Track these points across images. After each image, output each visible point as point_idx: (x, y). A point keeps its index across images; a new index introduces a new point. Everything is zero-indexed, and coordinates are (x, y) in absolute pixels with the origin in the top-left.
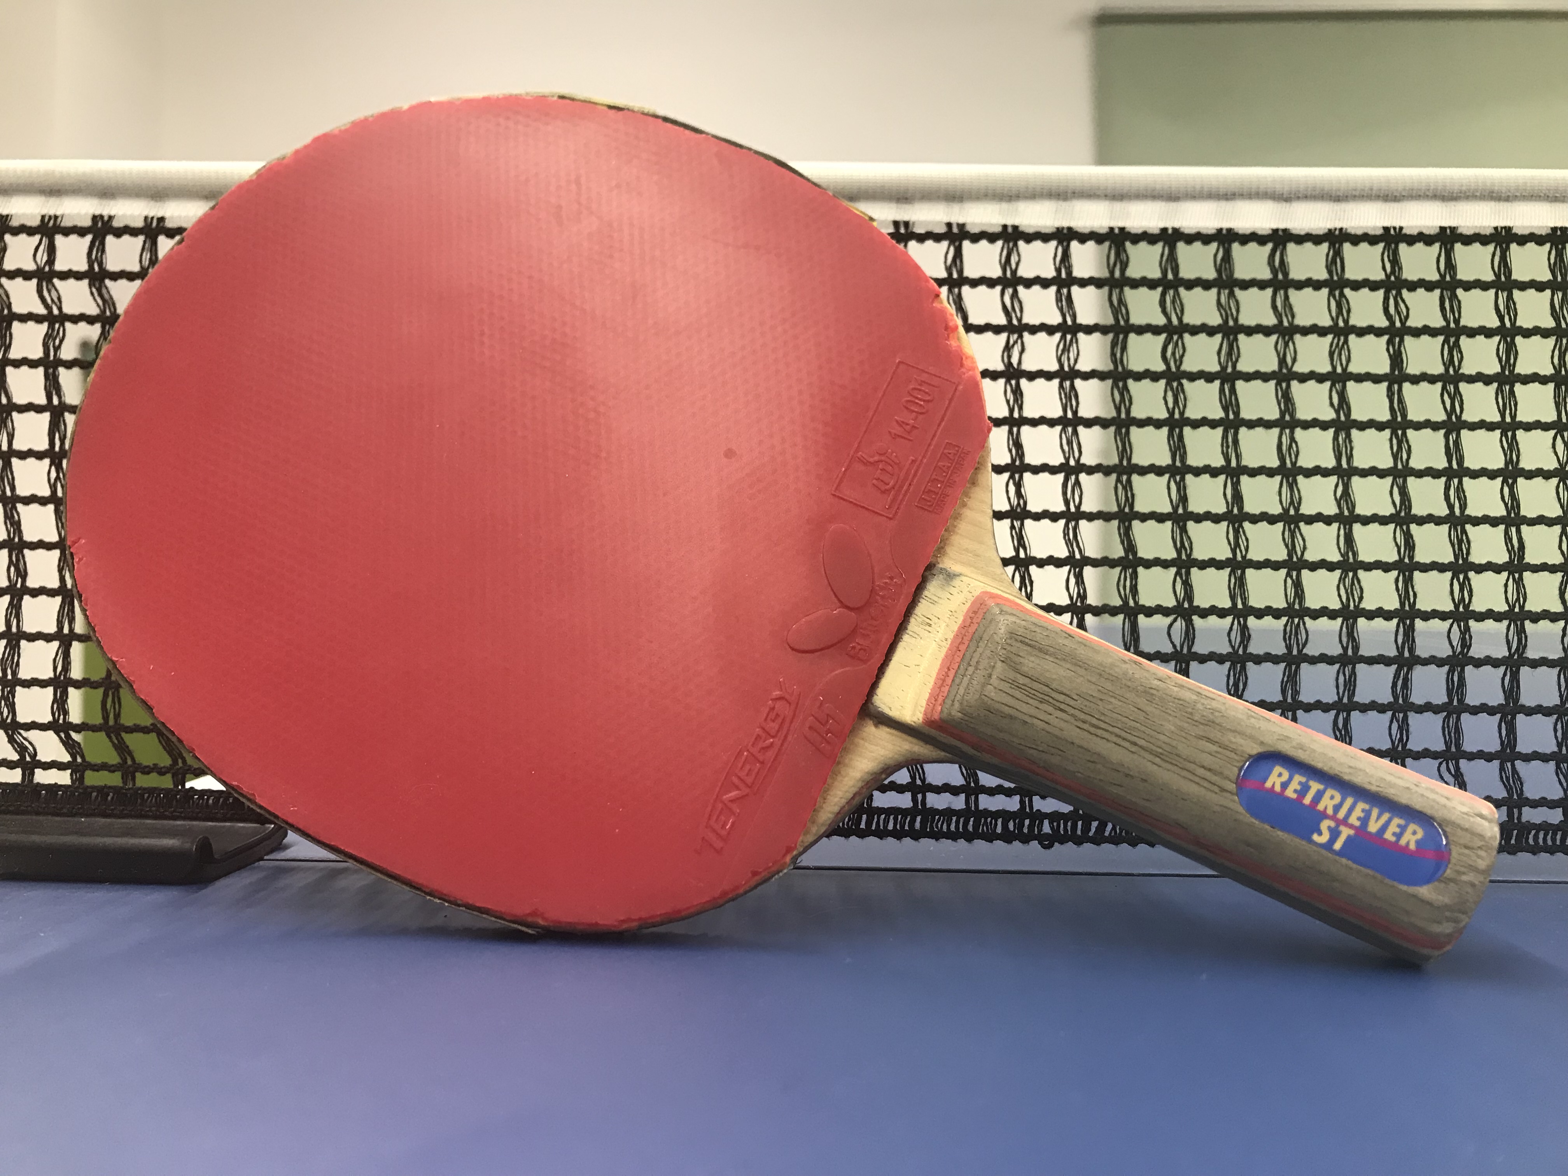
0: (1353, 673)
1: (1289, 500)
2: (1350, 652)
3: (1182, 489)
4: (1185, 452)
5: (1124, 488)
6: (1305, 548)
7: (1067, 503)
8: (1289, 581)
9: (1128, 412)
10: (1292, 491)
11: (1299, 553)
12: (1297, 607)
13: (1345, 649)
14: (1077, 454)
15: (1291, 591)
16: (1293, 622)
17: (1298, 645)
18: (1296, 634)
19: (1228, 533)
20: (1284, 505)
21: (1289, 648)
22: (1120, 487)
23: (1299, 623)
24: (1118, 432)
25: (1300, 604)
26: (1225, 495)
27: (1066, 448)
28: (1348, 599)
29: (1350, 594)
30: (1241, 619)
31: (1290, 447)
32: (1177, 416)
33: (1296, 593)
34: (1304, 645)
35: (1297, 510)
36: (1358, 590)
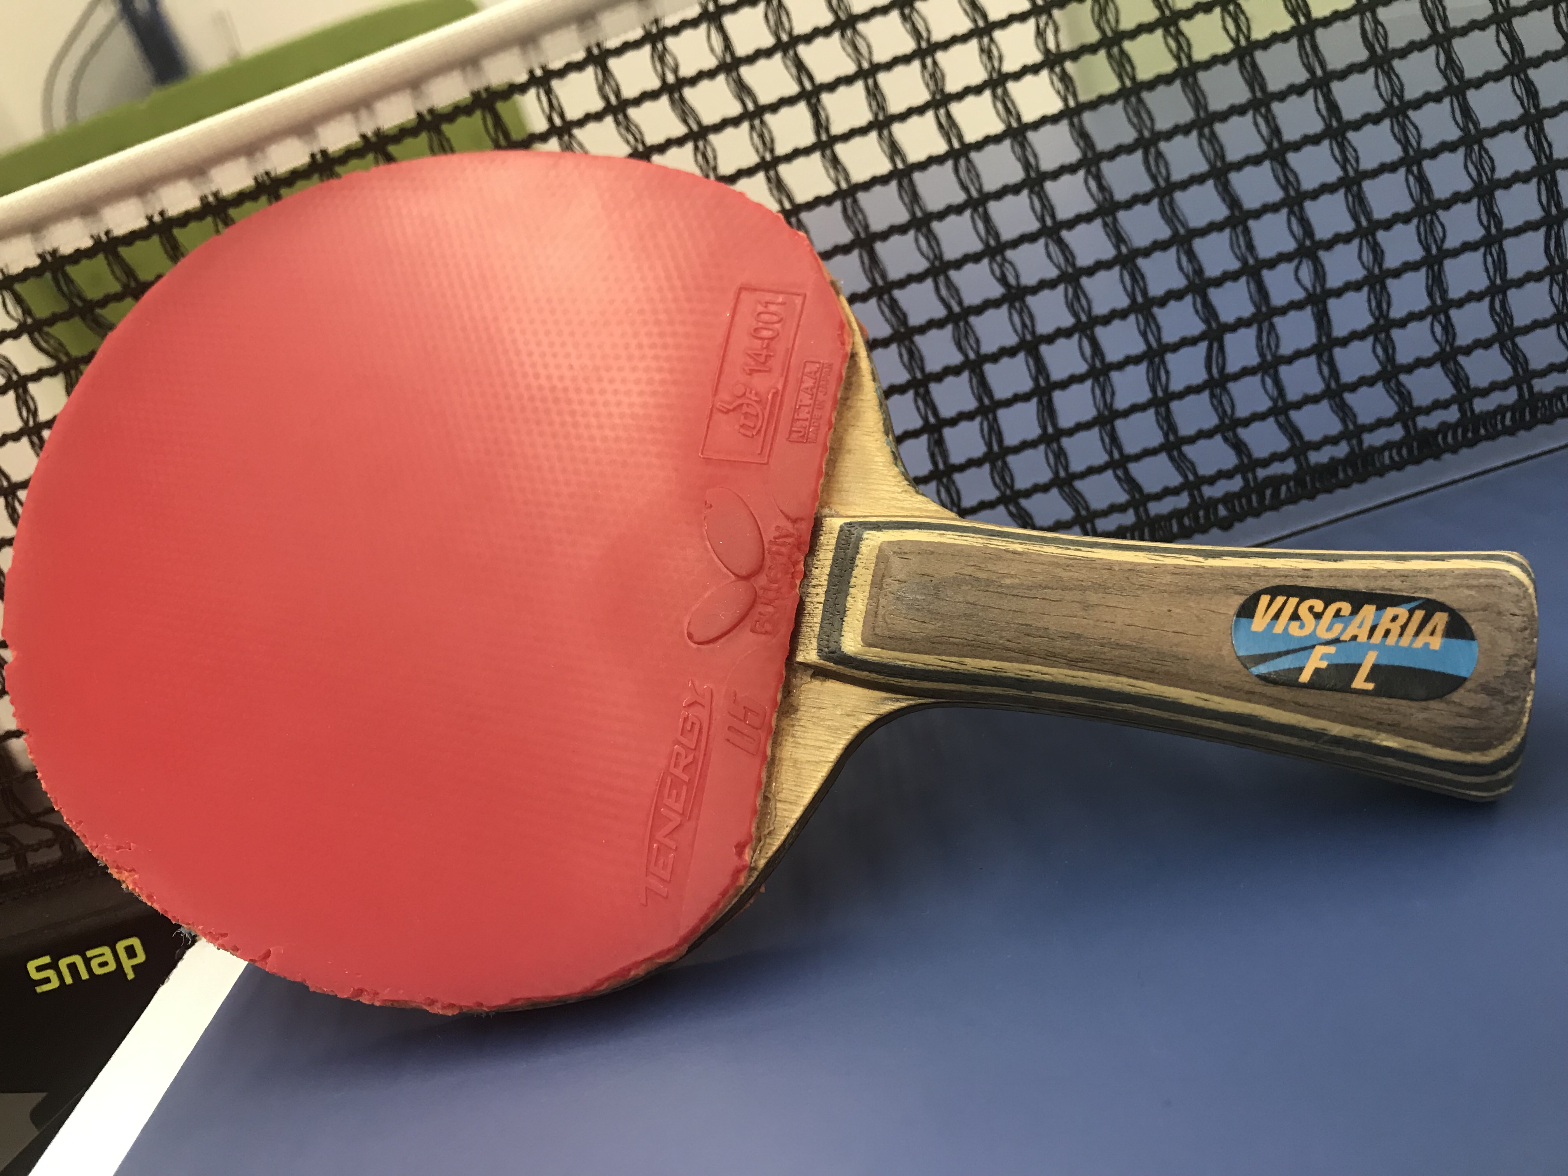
0: (1502, 251)
1: (1389, 91)
2: (1493, 231)
3: (1271, 120)
4: (1263, 79)
5: (1210, 142)
6: (1419, 136)
7: (1154, 178)
8: (1411, 179)
9: (1189, 57)
10: (1390, 80)
11: (1414, 144)
12: (1425, 202)
13: (1487, 229)
14: (1148, 123)
15: (1416, 190)
16: (1425, 221)
17: (1435, 241)
18: (1432, 231)
19: (1332, 150)
20: (1385, 97)
21: (1427, 249)
22: (1204, 142)
23: (1432, 220)
24: (1185, 84)
25: (1429, 199)
26: (1318, 110)
27: (1135, 120)
28: (1479, 175)
29: (1480, 169)
30: (1370, 238)
31: (1376, 32)
32: (1243, 42)
33: (1422, 189)
34: (1443, 240)
35: (1401, 98)
36: (1489, 162)
